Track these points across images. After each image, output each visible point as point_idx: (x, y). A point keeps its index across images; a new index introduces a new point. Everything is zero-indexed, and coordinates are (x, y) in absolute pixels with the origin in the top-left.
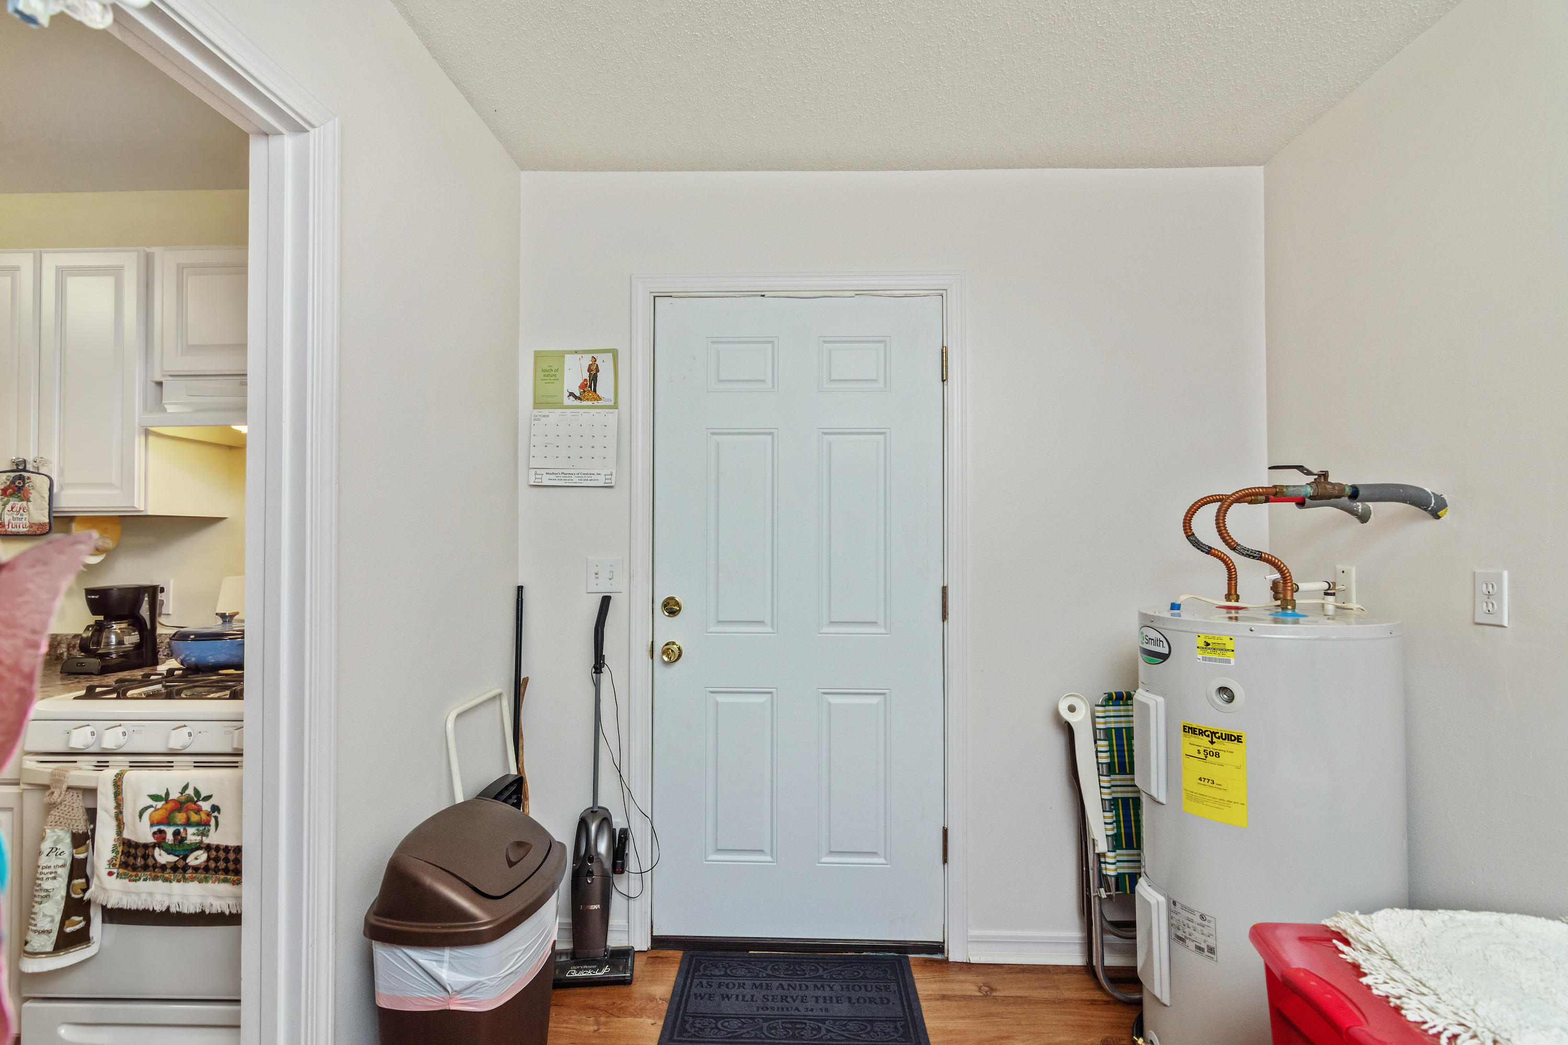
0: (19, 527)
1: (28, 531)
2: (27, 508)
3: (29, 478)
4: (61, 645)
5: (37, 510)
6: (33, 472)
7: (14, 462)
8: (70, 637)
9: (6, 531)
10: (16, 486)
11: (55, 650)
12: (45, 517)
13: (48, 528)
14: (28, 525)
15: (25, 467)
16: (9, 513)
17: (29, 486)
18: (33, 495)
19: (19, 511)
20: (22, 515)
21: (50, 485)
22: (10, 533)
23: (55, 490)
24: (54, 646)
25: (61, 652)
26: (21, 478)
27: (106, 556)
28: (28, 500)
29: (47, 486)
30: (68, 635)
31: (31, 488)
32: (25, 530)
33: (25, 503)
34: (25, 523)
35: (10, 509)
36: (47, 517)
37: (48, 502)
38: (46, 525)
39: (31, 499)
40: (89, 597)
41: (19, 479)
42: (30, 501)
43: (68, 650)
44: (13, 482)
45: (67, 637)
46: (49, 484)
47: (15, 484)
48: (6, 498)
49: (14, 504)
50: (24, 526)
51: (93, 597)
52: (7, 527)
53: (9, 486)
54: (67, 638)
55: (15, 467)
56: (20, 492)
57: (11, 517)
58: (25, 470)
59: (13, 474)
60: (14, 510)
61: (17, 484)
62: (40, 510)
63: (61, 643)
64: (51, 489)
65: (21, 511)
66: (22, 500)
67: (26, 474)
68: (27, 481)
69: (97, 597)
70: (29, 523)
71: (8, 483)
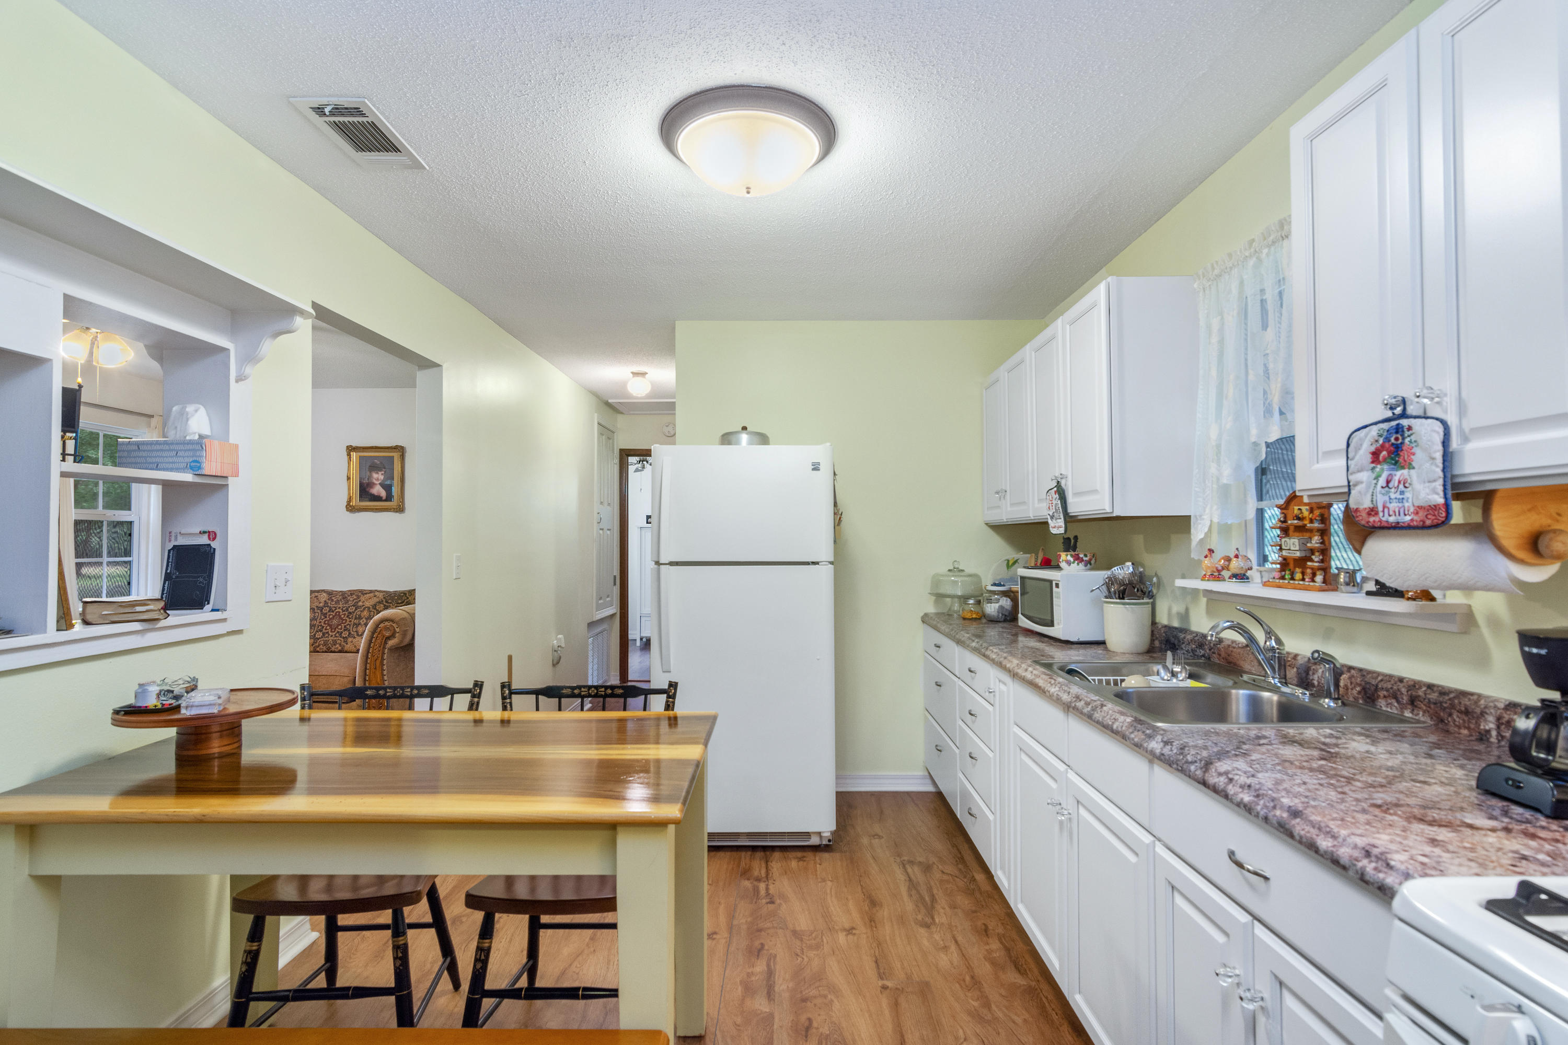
0: (1399, 515)
1: (1412, 520)
2: (1409, 481)
3: (1410, 428)
4: (1486, 716)
5: (1424, 482)
6: (1416, 417)
7: (1386, 404)
8: (1501, 705)
9: (1380, 521)
10: (1393, 444)
11: (1476, 723)
12: (1438, 494)
13: (1444, 514)
14: (1412, 510)
15: (1404, 409)
16: (1383, 491)
17: (1410, 442)
18: (1419, 457)
19: (1398, 486)
20: (1402, 493)
21: (1445, 435)
22: (1386, 525)
23: (1455, 444)
24: (1475, 715)
25: (1487, 728)
26: (1398, 429)
27: (1561, 567)
28: (1411, 467)
29: (1438, 438)
30: (1497, 700)
31: (1413, 445)
32: (1408, 518)
33: (1405, 472)
34: (1409, 507)
35: (1384, 485)
36: (1442, 494)
37: (1441, 465)
38: (1440, 509)
39: (1414, 464)
40: (1527, 649)
41: (1397, 432)
42: (1414, 468)
43: (1498, 727)
44: (1387, 439)
45: (1496, 703)
46: (1442, 434)
47: (1389, 441)
48: (1379, 466)
49: (1390, 474)
50: (1406, 513)
51: (1535, 651)
52: (1381, 514)
53: (1382, 446)
54: (1495, 707)
55: (1389, 414)
56: (1399, 454)
57: (1387, 498)
58: (1404, 415)
59: (1385, 426)
60: (1391, 485)
61: (1393, 440)
62: (1429, 482)
63: (1487, 713)
64: (1446, 443)
65: (1401, 486)
66: (1403, 468)
67: (1405, 422)
68: (1407, 433)
69: (1543, 652)
70: (1414, 506)
71: (1381, 442)
